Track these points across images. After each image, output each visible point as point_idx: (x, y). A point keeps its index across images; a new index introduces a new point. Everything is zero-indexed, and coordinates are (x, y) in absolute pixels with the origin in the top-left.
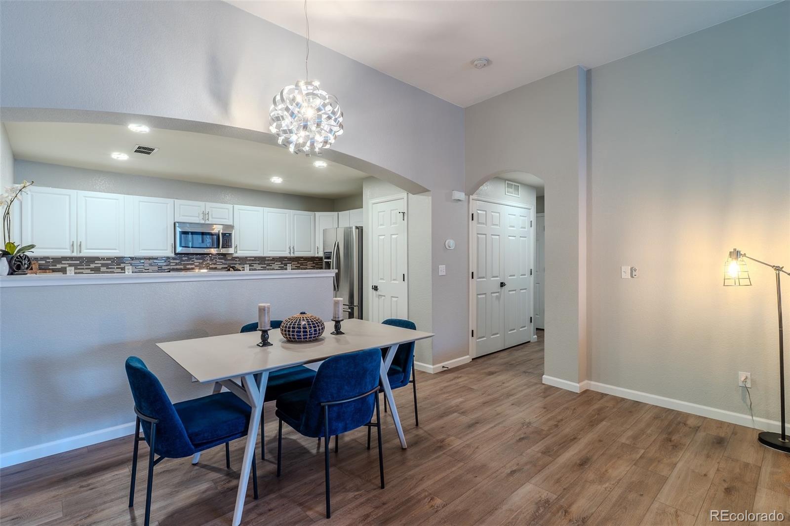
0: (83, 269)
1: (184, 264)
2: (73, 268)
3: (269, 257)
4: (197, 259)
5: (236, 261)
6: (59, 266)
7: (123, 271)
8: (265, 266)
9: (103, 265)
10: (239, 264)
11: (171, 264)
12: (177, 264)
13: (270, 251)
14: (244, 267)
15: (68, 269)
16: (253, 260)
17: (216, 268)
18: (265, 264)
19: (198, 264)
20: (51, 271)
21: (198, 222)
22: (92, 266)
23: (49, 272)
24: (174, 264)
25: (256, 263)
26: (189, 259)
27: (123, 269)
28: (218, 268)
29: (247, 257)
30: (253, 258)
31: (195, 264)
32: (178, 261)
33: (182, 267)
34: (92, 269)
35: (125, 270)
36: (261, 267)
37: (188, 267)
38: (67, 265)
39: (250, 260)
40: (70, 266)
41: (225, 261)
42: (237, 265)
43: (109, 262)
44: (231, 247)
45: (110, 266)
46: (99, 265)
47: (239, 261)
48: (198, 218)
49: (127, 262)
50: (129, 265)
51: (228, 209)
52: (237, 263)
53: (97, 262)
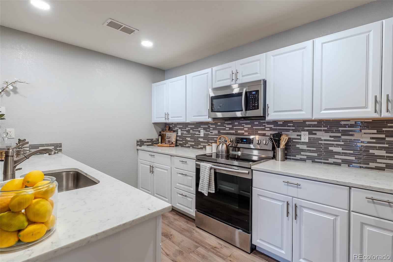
1: (236, 129)
4: (247, 124)
5: (290, 126)
6: (176, 129)
8: (339, 135)
9: (192, 128)
10: (294, 131)
11: (227, 129)
12: (230, 129)
13: (326, 109)
14: (300, 136)
16: (314, 126)
17: (265, 134)
18: (338, 131)
19: (247, 129)
22: (187, 129)
23: (172, 132)
24: (228, 129)
25: (321, 130)
26: (240, 125)
27: (199, 132)
28: (267, 134)
29: (305, 121)
30: (316, 123)
31: (245, 129)
32: (231, 126)
33: (234, 132)
35: (200, 133)
36: (330, 137)
37: (239, 132)
38: (178, 128)
39: (309, 126)
40: (179, 129)
41: (274, 126)
42: (290, 131)
43: (194, 126)
44: (258, 108)
45: (194, 130)
46: (189, 129)
47: (292, 126)
48: (229, 80)
49: (201, 126)
50: (202, 128)
51: (259, 60)
52: (290, 130)
53: (189, 126)
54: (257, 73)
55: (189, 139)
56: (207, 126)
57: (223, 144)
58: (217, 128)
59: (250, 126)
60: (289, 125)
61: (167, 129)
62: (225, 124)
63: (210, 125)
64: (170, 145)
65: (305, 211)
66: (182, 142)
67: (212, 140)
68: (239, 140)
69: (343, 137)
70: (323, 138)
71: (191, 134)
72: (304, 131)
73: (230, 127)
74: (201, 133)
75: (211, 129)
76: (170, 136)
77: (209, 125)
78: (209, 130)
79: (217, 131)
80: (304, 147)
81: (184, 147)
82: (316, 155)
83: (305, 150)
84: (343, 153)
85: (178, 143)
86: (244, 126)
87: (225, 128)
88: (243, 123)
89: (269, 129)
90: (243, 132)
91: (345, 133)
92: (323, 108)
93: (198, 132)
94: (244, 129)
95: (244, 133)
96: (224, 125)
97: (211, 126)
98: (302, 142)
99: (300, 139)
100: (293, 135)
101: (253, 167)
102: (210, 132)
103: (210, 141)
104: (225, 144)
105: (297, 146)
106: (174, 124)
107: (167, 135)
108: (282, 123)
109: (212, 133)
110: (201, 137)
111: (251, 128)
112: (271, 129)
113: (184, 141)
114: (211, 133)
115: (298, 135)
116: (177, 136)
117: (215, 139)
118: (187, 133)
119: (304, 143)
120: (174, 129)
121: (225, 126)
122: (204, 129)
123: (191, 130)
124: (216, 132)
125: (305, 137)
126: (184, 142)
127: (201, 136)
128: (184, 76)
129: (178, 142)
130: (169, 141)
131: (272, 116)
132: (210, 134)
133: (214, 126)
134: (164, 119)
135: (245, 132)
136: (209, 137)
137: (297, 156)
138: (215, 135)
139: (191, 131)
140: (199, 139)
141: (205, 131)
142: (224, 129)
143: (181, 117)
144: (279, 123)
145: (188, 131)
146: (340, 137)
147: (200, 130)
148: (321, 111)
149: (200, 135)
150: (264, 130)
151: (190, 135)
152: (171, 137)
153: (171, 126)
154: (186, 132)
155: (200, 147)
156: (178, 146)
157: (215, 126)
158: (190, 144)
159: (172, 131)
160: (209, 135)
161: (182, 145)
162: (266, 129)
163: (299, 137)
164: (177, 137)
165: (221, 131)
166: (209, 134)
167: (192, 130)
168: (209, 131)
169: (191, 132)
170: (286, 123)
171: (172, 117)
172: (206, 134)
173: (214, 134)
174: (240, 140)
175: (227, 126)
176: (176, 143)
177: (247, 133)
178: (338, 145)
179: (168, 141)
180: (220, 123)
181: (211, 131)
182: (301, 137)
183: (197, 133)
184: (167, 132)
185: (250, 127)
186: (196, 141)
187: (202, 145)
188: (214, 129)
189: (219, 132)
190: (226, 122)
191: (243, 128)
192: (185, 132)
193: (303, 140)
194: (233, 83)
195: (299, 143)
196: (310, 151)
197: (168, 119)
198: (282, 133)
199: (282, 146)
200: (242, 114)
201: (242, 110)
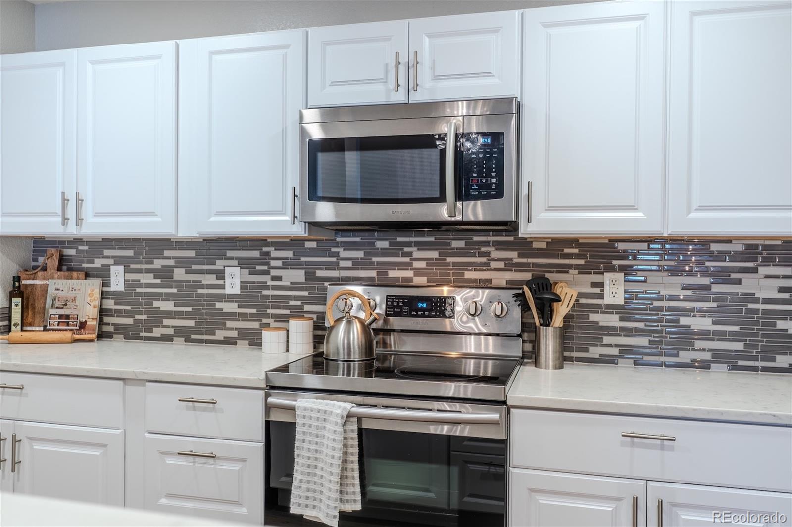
0: (139, 271)
1: (379, 263)
2: (121, 269)
3: (728, 241)
4: (421, 246)
5: (569, 256)
6: (98, 263)
7: (221, 282)
8: (706, 281)
9: (181, 262)
10: (583, 270)
11: (343, 264)
12: (357, 264)
13: (702, 208)
14: (601, 285)
15: (113, 269)
17: (490, 281)
18: (703, 272)
19: (422, 264)
20: (82, 275)
22: (158, 264)
23: (78, 279)
24: (349, 264)
25: (659, 268)
26: (396, 249)
27: (220, 275)
28: (495, 283)
29: (613, 241)
31: (417, 264)
32: (360, 254)
33: (373, 274)
34: (157, 274)
35: (223, 278)
36: (684, 287)
37: (392, 274)
38: (111, 261)
40: (116, 263)
41: (520, 256)
42: (571, 271)
43: (191, 253)
44: (500, 195)
45: (194, 267)
46: (171, 262)
47: (578, 256)
49: (230, 253)
50: (235, 262)
51: (495, 30)
52: (570, 266)
53: (167, 253)
54: (488, 74)
55: (167, 306)
56: (256, 254)
57: (349, 322)
58: (303, 259)
59: (434, 254)
60: (567, 251)
61: (54, 263)
62: (337, 246)
63: (271, 249)
64: (77, 336)
66: (129, 321)
67: (278, 308)
68: (401, 304)
69: (716, 288)
70: (664, 292)
71: (179, 284)
72: (611, 269)
73: (357, 258)
74: (228, 281)
75: (274, 263)
76: (72, 294)
77: (265, 249)
78: (265, 268)
79: (303, 272)
80: (613, 320)
81: (141, 338)
82: (645, 342)
83: (614, 329)
84: (715, 333)
85: (108, 324)
86: (411, 253)
87: (334, 259)
88: (409, 244)
89: (501, 265)
90: (409, 274)
91: (723, 276)
92: (695, 204)
93: (215, 276)
94: (410, 264)
95: (411, 280)
96: (333, 250)
97: (274, 253)
98: (606, 305)
99: (601, 296)
100: (580, 284)
102: (269, 277)
103: (270, 311)
104: (356, 320)
105: (593, 317)
106: (88, 243)
107: (51, 291)
108: (544, 245)
109: (279, 278)
110: (230, 298)
111: (439, 262)
112: (510, 265)
113: (141, 313)
114: (274, 278)
115: (594, 285)
116: (104, 295)
117: (292, 303)
118: (158, 281)
119: (611, 308)
120: (85, 265)
121: (338, 253)
122: (243, 264)
123: (176, 270)
124: (299, 276)
125: (615, 289)
126: (144, 317)
127: (228, 291)
128: (167, 45)
129: (106, 320)
130: (68, 317)
131: (537, 222)
132: (271, 283)
133: (289, 254)
134: (60, 219)
135: (414, 276)
136: (267, 296)
137: (591, 349)
138: (294, 286)
139: (179, 274)
140: (219, 305)
141: (247, 271)
142: (334, 266)
143: (152, 214)
144: (535, 245)
145: (165, 275)
146: (707, 288)
147: (222, 268)
148: (689, 212)
149: (223, 287)
150: (485, 267)
151: (175, 290)
152: (74, 299)
153: (71, 252)
154: (152, 275)
155: (220, 335)
156: (111, 337)
157: (292, 252)
158: (173, 327)
159: (75, 274)
160: (267, 288)
161: (131, 334)
162: (494, 265)
163: (597, 290)
164: (102, 298)
165: (320, 273)
166: (266, 283)
167: (183, 270)
168: (266, 273)
169: (175, 278)
170: (557, 245)
171: (97, 214)
172: (254, 282)
173: (289, 284)
174: (405, 304)
175: (344, 254)
176: (101, 322)
177: (422, 280)
178: (702, 312)
179: (61, 317)
180: (315, 243)
181: (274, 273)
182: (603, 291)
183: (211, 279)
184: (53, 278)
185: (436, 259)
186: (202, 314)
187: (231, 329)
188: (287, 265)
189: (310, 276)
190: (339, 239)
191: (407, 259)
192: (148, 279)
193: (608, 300)
194: (399, 97)
195: (596, 308)
196: (628, 332)
197: (79, 220)
198: (552, 277)
199: (558, 321)
200: (443, 212)
201: (442, 198)
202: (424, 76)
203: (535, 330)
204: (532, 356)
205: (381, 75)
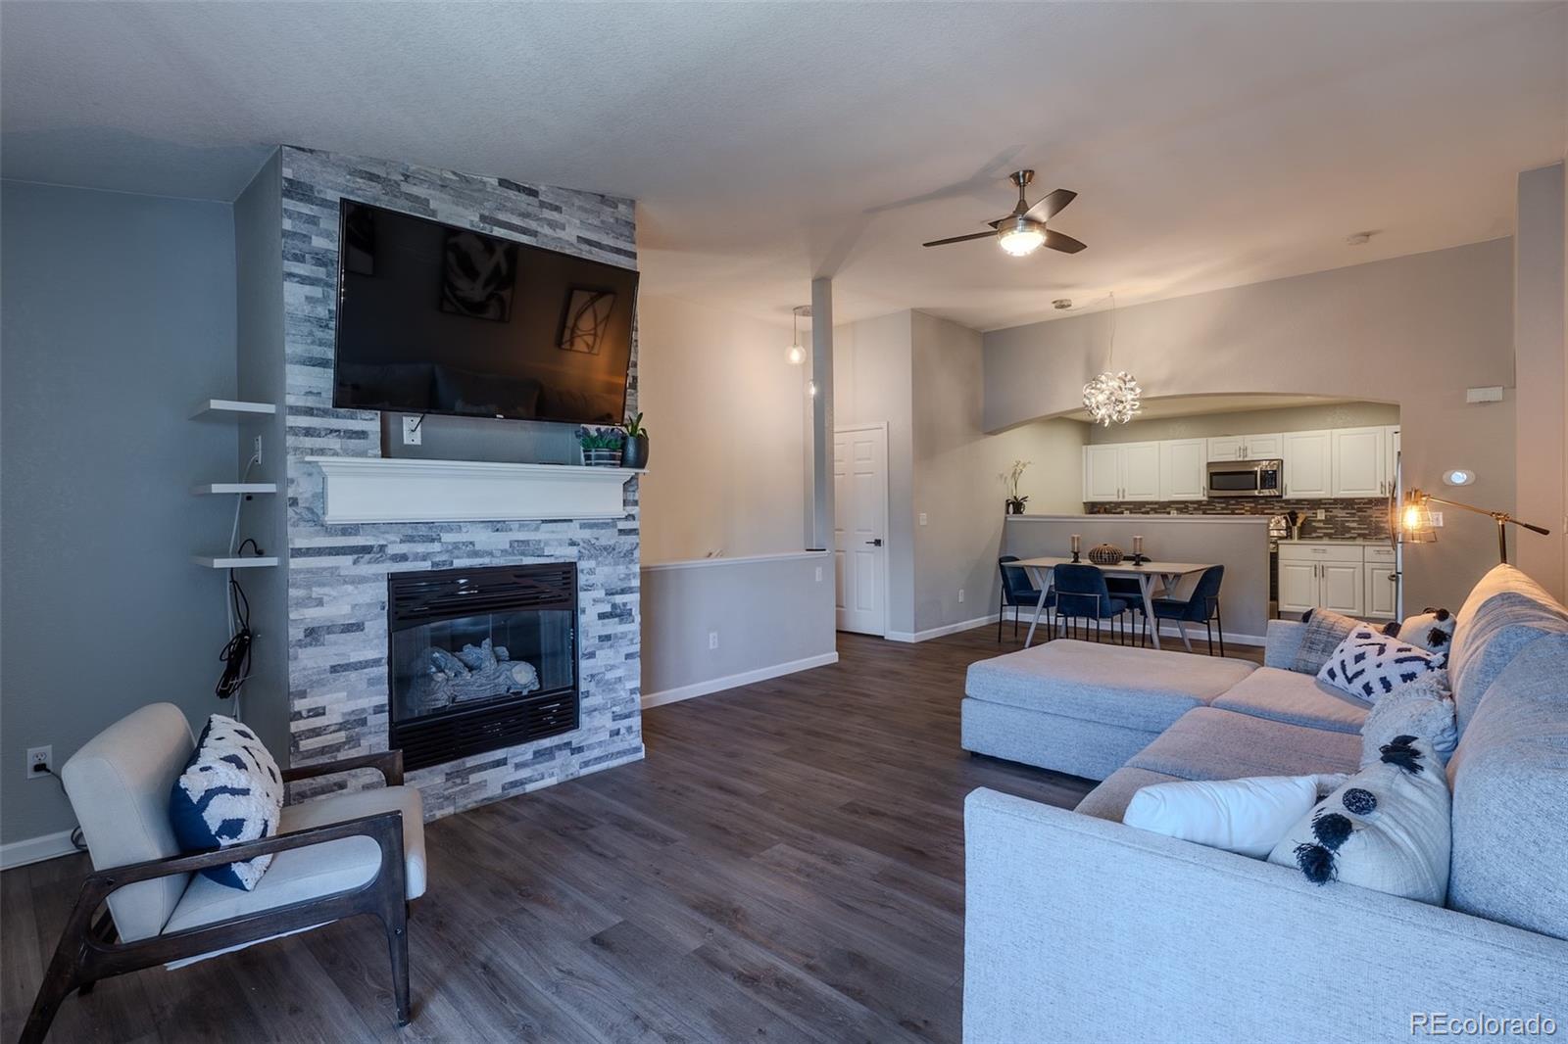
0: (1136, 512)
2: (1129, 511)
5: (1305, 505)
6: (1118, 510)
8: (1354, 511)
10: (1308, 509)
12: (1223, 509)
14: (1317, 514)
16: (1330, 504)
18: (1353, 509)
21: (1234, 460)
25: (1337, 508)
26: (1238, 503)
28: (1276, 513)
29: (1320, 500)
30: (1332, 501)
32: (1224, 505)
34: (1143, 513)
36: (1346, 513)
38: (1125, 509)
39: (1325, 504)
42: (1305, 510)
43: (1157, 506)
44: (1275, 487)
46: (1148, 509)
47: (1307, 504)
48: (1234, 456)
50: (1174, 508)
51: (1275, 440)
52: (1305, 508)
53: (1147, 506)
54: (1270, 452)
56: (1184, 505)
59: (1253, 505)
60: (1303, 503)
62: (1217, 503)
63: (1191, 504)
65: (1331, 570)
69: (1360, 514)
70: (1338, 515)
72: (1321, 509)
75: (1191, 509)
77: (1188, 504)
80: (1321, 525)
82: (1332, 531)
83: (1322, 527)
84: (1358, 528)
91: (1360, 510)
92: (1343, 489)
98: (1318, 520)
99: (1317, 517)
100: (1310, 513)
101: (1279, 542)
105: (1314, 524)
112: (1282, 508)
115: (1314, 514)
119: (1320, 521)
120: (1114, 510)
122: (1177, 509)
125: (1321, 515)
128: (1156, 443)
131: (1290, 495)
133: (1196, 505)
137: (1314, 534)
146: (1355, 513)
148: (1340, 491)
150: (1273, 508)
153: (1108, 506)
157: (1198, 505)
170: (1299, 501)
178: (1353, 521)
188: (1195, 509)
190: (1219, 501)
193: (1319, 518)
194: (1241, 459)
195: (1314, 521)
196: (1327, 528)
197: (1124, 497)
198: (1297, 511)
199: (1299, 524)
200: (1256, 493)
201: (1256, 489)
202: (1249, 451)
203: (1291, 528)
204: (1289, 536)
205: (1234, 452)
